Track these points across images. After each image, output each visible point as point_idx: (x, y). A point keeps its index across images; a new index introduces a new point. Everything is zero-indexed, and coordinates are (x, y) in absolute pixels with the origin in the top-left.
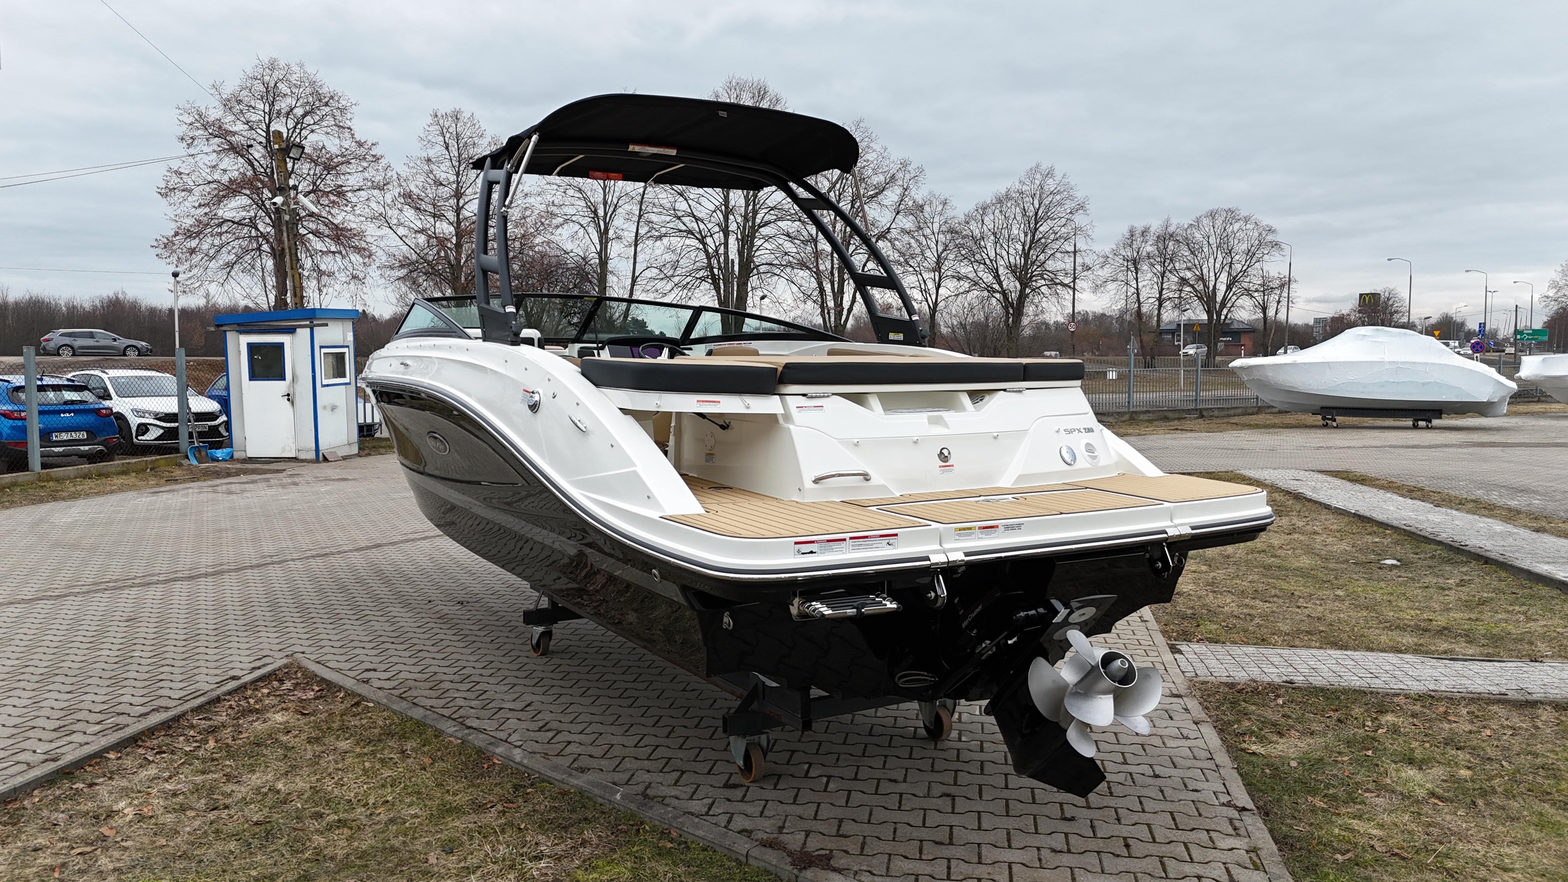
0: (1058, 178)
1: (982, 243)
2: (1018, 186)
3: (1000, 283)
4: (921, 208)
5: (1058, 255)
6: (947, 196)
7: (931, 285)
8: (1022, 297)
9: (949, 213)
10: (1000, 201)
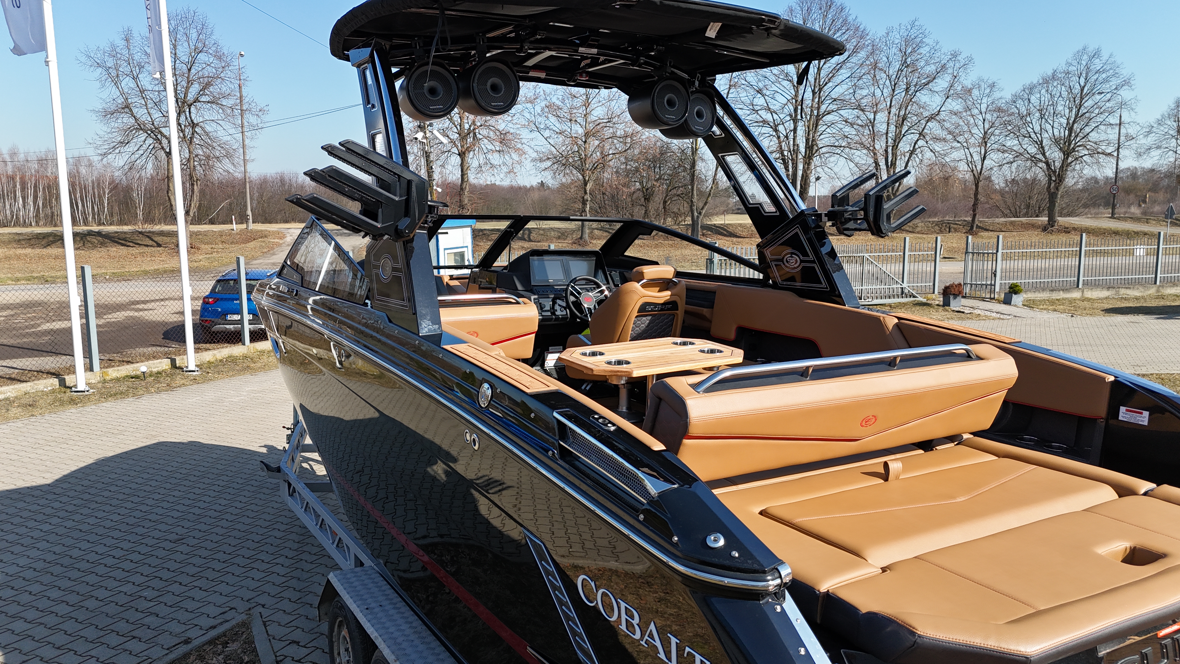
0: (1104, 58)
1: (1028, 119)
2: (1063, 67)
3: (1044, 154)
4: (970, 91)
5: (1102, 127)
6: (995, 80)
7: (977, 158)
8: (1065, 165)
9: (997, 95)
10: (1046, 81)
